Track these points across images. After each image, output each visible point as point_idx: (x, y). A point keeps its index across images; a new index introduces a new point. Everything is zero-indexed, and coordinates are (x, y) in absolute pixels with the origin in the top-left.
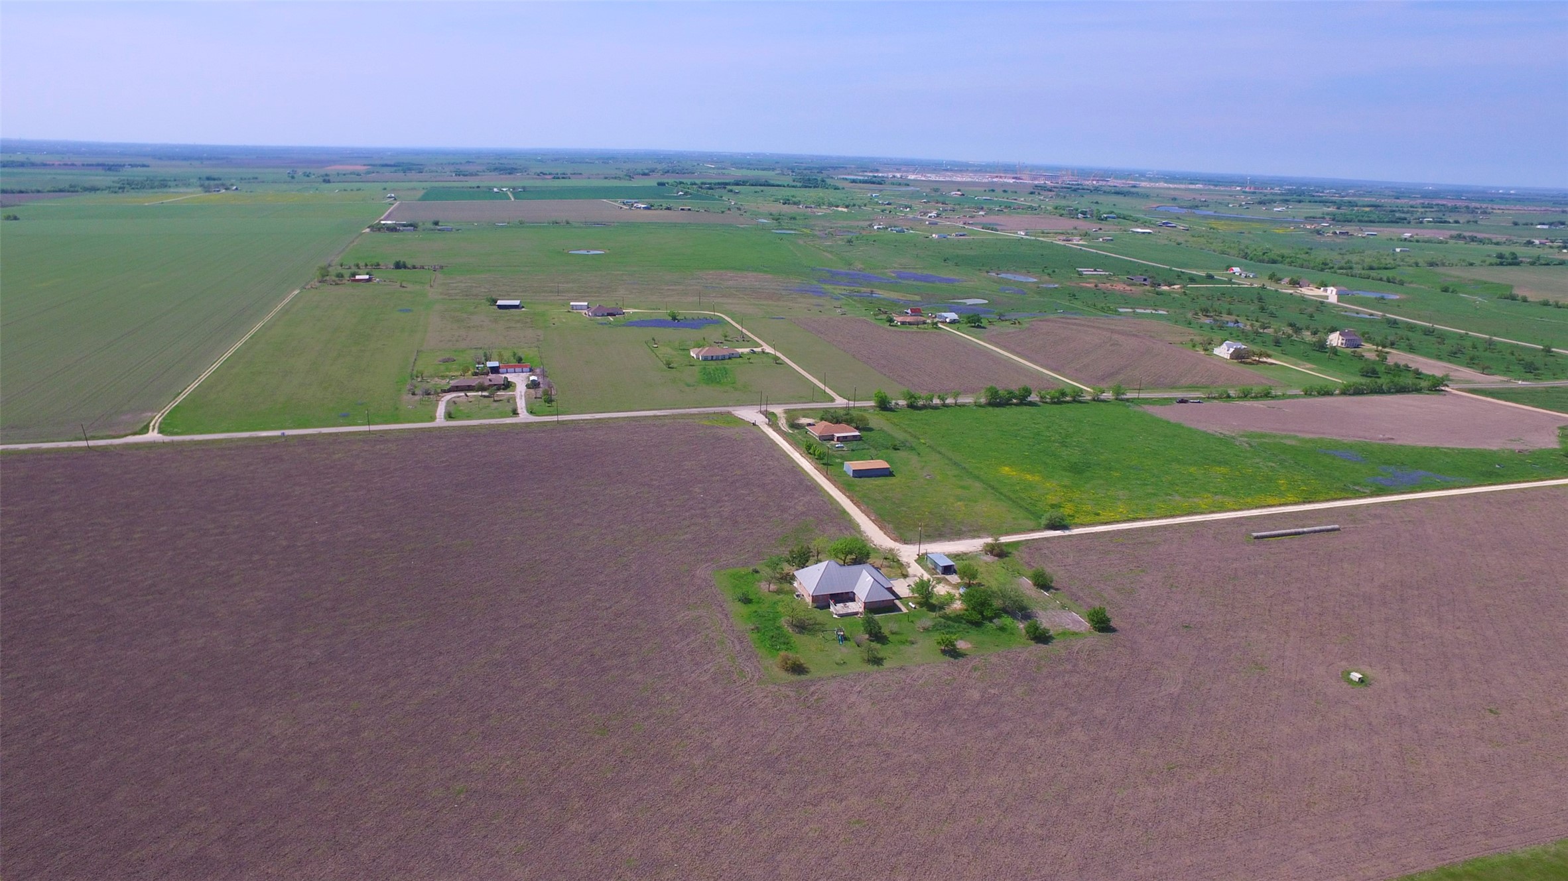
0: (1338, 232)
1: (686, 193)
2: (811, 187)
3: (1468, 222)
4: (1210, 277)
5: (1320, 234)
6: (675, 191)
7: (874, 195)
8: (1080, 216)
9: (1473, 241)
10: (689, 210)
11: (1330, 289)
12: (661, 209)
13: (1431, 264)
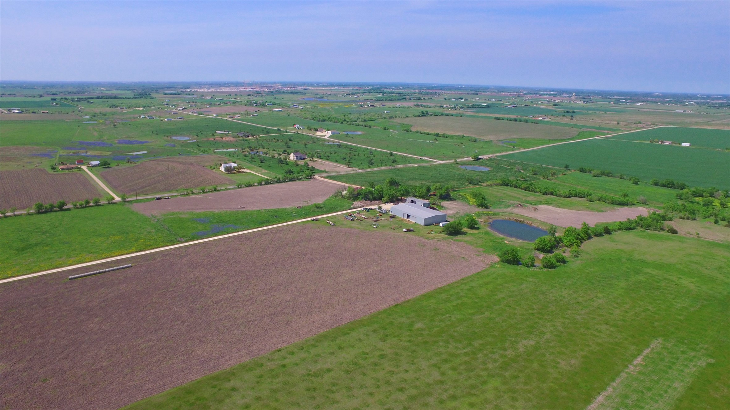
0: (370, 105)
1: (57, 104)
2: (138, 98)
3: (429, 99)
4: (279, 130)
5: (362, 107)
6: (51, 103)
7: (167, 100)
8: (254, 105)
9: (422, 106)
10: (47, 113)
11: (329, 132)
12: (29, 113)
13: (391, 118)
